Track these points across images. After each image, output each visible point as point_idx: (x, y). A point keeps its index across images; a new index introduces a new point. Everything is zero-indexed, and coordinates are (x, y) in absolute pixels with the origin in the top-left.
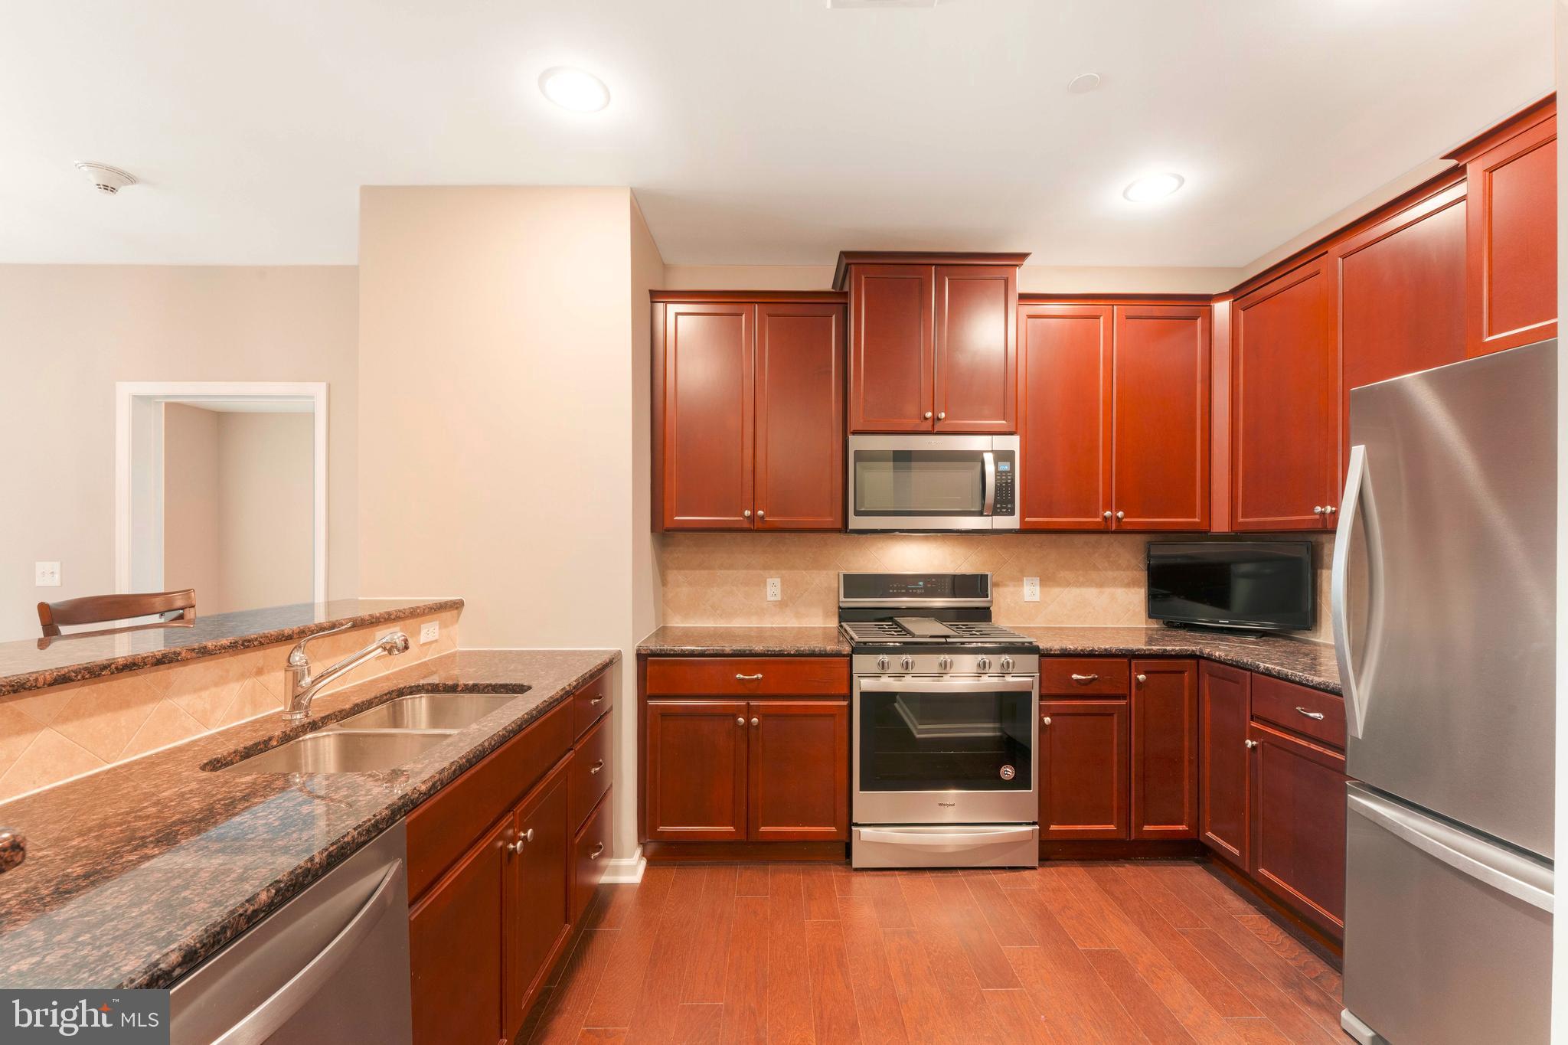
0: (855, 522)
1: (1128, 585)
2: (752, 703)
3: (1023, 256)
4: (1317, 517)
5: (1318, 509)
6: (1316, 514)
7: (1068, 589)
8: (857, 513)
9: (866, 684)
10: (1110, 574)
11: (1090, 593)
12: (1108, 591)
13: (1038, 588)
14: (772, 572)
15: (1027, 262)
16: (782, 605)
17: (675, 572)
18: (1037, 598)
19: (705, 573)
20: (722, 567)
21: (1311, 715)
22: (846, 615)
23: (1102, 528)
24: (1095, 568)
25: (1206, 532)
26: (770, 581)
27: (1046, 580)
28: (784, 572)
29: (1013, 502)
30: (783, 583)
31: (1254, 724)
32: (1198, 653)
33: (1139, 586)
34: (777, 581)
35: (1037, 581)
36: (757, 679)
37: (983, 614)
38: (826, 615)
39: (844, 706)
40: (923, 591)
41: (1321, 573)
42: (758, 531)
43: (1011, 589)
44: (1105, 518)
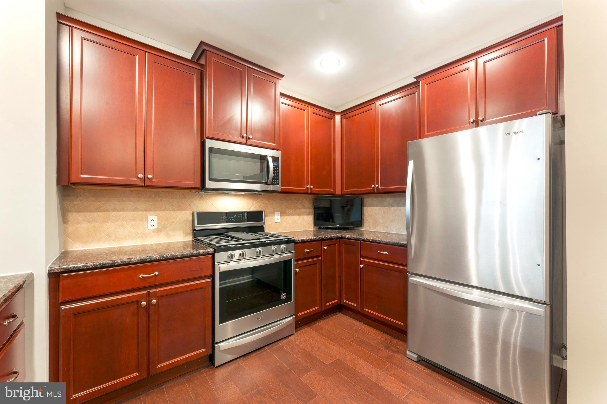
0: (209, 184)
1: (308, 215)
2: (151, 291)
3: (282, 76)
4: (372, 189)
5: (373, 186)
6: (372, 188)
7: (290, 217)
8: (211, 180)
9: (224, 267)
10: (303, 210)
11: (296, 218)
12: (302, 217)
13: (280, 217)
14: (152, 212)
15: (283, 79)
16: (158, 231)
17: (75, 214)
18: (279, 221)
19: (102, 214)
20: (114, 210)
21: (383, 253)
22: (196, 233)
23: (306, 192)
24: (298, 208)
25: (334, 195)
26: (150, 218)
27: (283, 214)
28: (159, 212)
29: (278, 179)
30: (158, 220)
31: (362, 259)
32: (340, 237)
33: (311, 215)
34: (155, 218)
35: (279, 214)
36: (155, 275)
37: (261, 229)
38: (185, 235)
39: (210, 281)
40: (236, 220)
41: (363, 208)
42: (148, 187)
43: (270, 217)
44: (307, 188)
